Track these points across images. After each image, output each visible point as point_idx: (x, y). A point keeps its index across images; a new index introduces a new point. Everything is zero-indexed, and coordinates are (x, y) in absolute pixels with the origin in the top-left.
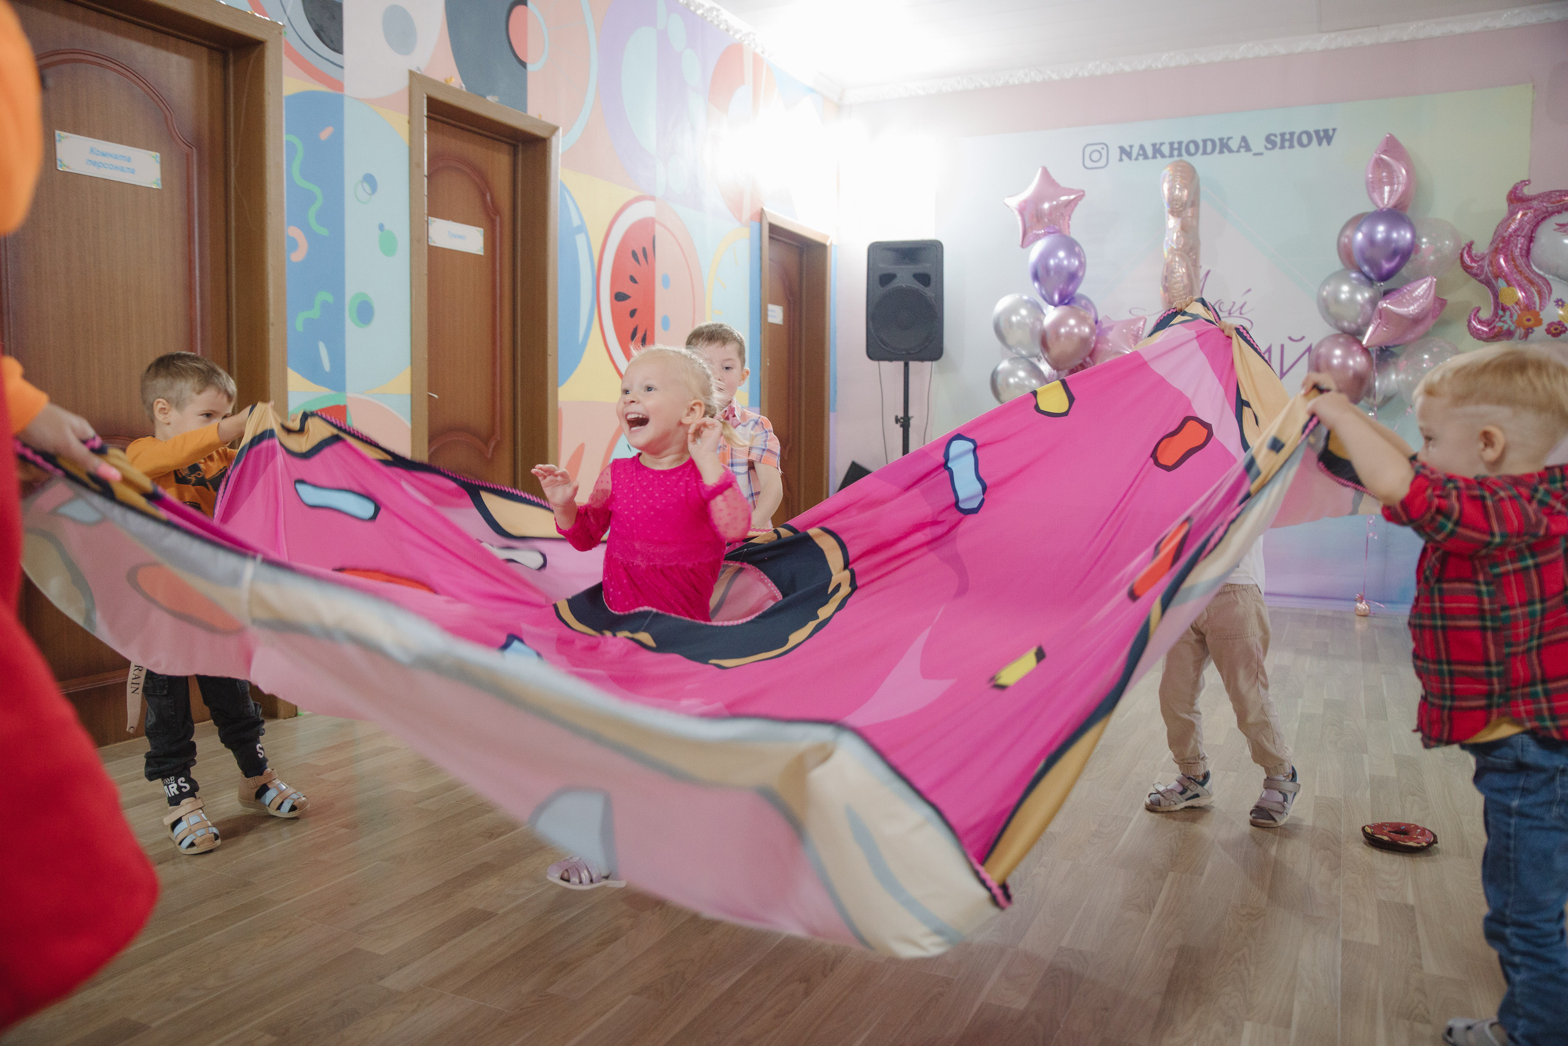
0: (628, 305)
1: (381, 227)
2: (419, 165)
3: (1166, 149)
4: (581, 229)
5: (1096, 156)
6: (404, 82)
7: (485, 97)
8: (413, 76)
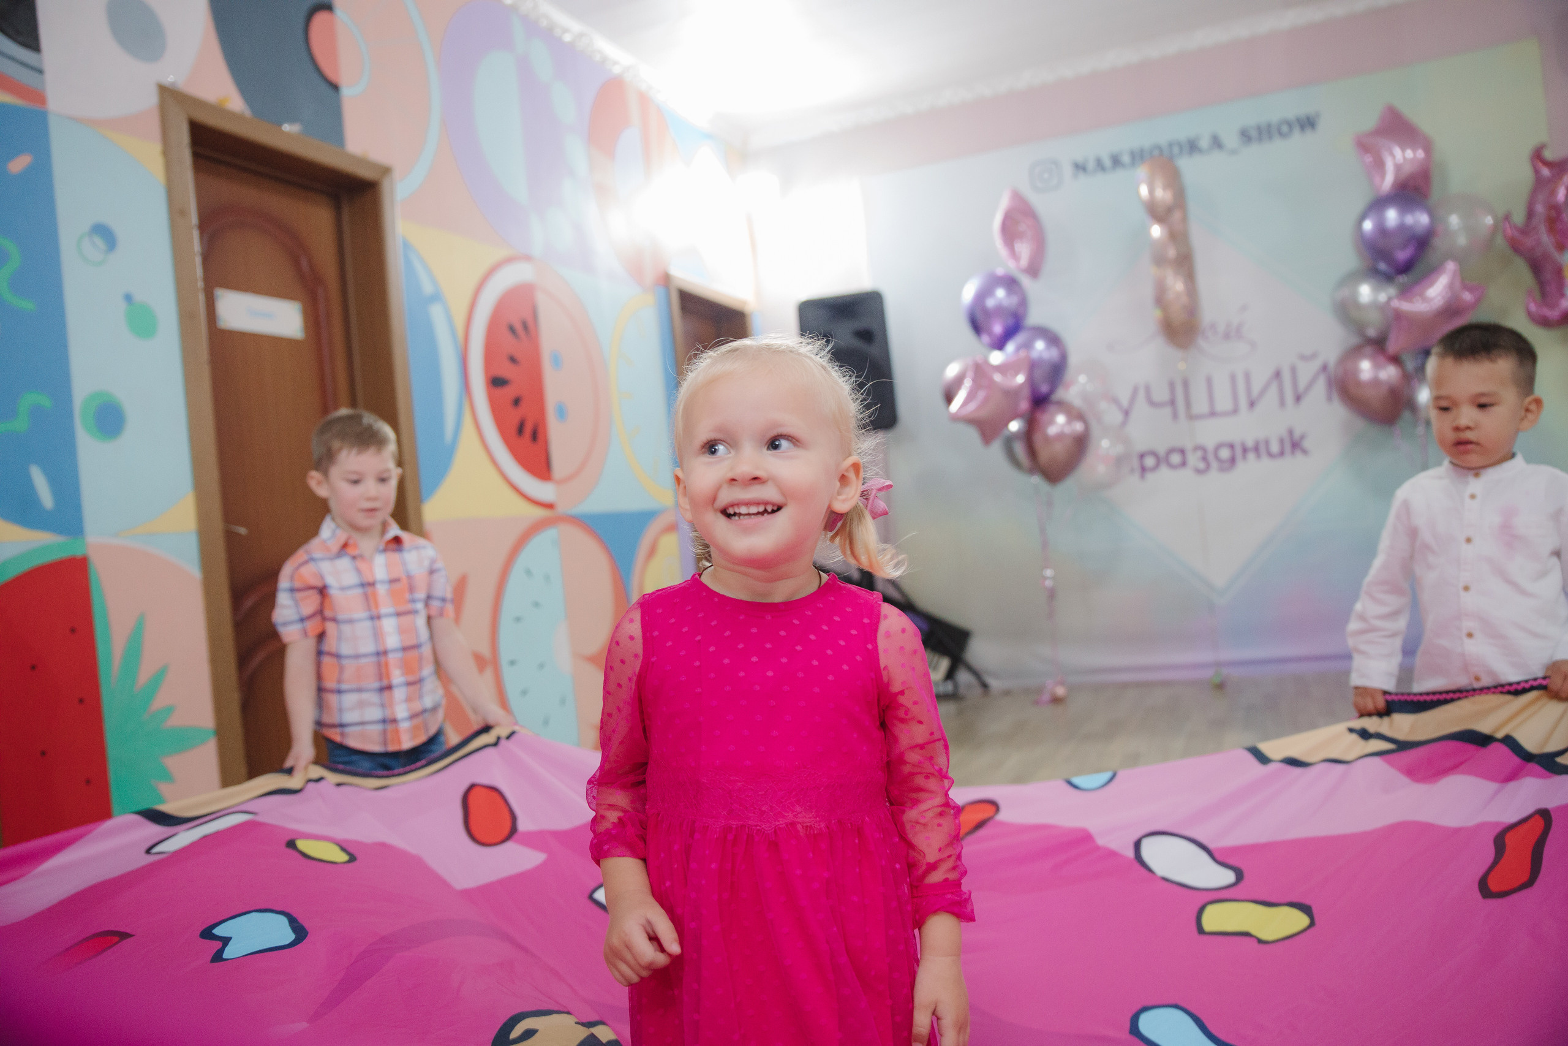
0: (509, 392)
1: (128, 298)
2: (183, 213)
3: (1126, 159)
4: (436, 297)
5: (1046, 176)
6: (152, 99)
7: (280, 125)
8: (168, 94)
